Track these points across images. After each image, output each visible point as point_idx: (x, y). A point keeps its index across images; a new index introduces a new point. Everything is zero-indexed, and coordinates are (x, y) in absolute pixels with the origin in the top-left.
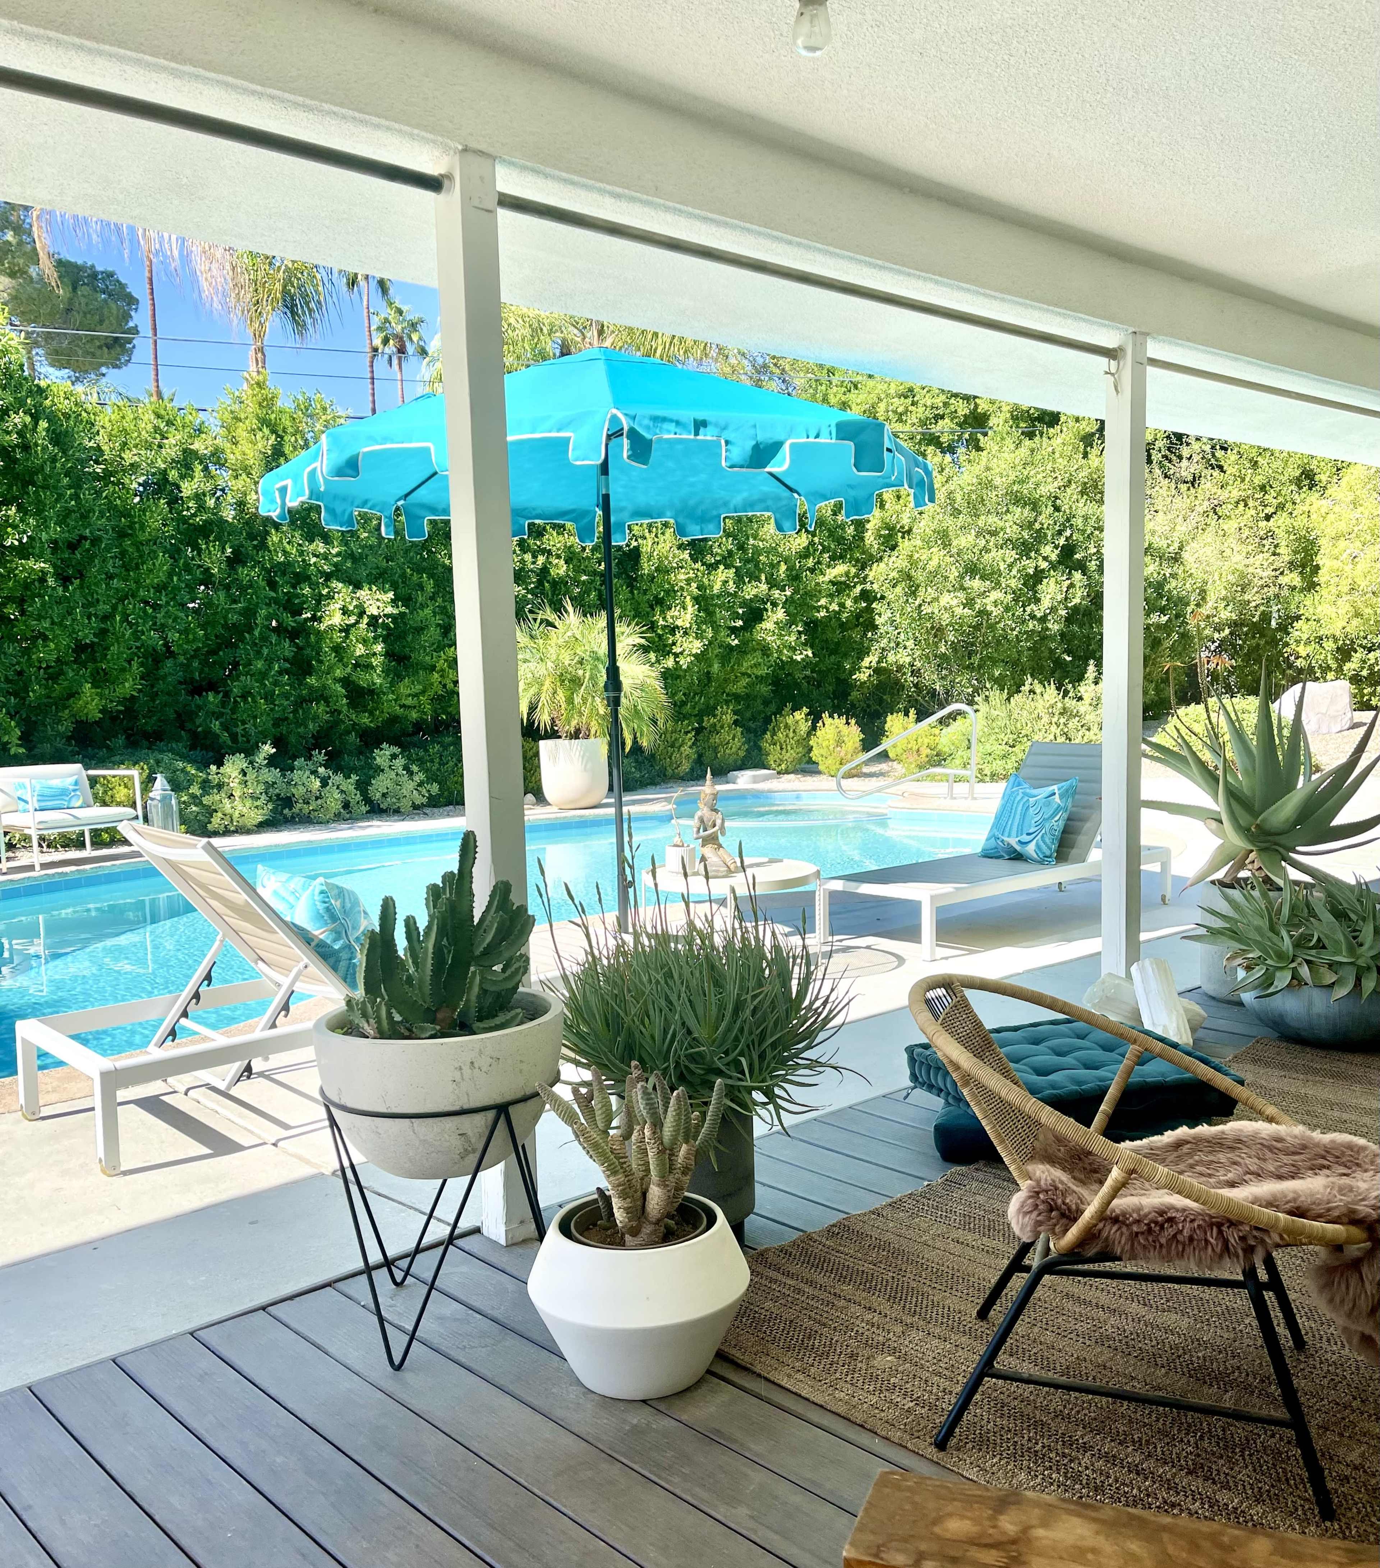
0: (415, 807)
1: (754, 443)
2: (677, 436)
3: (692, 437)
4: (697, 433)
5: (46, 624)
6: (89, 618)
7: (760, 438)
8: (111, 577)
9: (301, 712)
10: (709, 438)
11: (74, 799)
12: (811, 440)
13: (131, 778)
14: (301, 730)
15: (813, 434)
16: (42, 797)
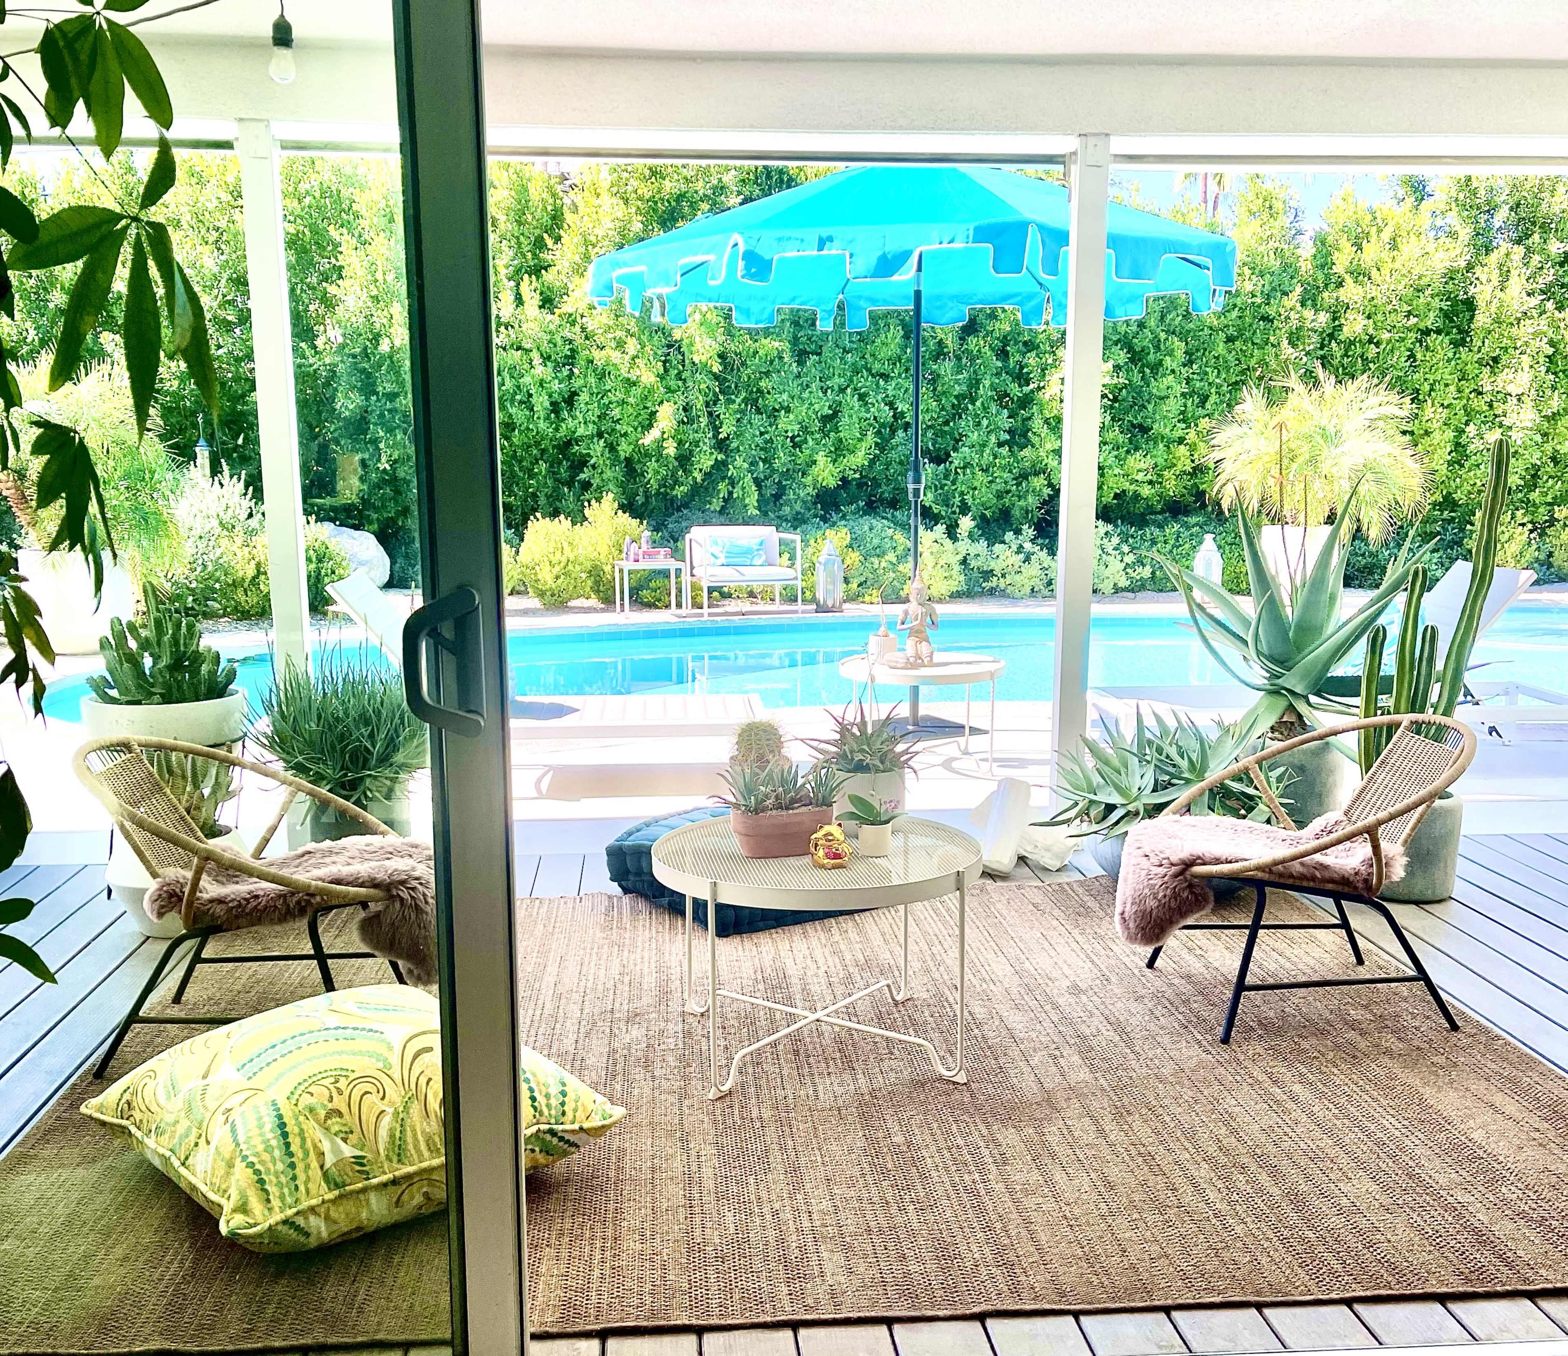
0: (1117, 590)
1: (880, 253)
2: (801, 253)
3: (815, 253)
4: (820, 249)
5: (785, 396)
6: (825, 393)
7: (887, 250)
8: (846, 351)
9: (1024, 485)
10: (834, 252)
11: (756, 558)
12: (944, 245)
13: (793, 541)
14: (1022, 503)
15: (946, 240)
16: (729, 554)
